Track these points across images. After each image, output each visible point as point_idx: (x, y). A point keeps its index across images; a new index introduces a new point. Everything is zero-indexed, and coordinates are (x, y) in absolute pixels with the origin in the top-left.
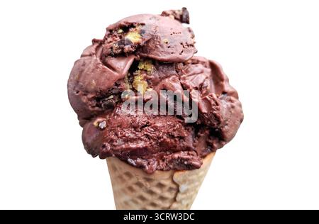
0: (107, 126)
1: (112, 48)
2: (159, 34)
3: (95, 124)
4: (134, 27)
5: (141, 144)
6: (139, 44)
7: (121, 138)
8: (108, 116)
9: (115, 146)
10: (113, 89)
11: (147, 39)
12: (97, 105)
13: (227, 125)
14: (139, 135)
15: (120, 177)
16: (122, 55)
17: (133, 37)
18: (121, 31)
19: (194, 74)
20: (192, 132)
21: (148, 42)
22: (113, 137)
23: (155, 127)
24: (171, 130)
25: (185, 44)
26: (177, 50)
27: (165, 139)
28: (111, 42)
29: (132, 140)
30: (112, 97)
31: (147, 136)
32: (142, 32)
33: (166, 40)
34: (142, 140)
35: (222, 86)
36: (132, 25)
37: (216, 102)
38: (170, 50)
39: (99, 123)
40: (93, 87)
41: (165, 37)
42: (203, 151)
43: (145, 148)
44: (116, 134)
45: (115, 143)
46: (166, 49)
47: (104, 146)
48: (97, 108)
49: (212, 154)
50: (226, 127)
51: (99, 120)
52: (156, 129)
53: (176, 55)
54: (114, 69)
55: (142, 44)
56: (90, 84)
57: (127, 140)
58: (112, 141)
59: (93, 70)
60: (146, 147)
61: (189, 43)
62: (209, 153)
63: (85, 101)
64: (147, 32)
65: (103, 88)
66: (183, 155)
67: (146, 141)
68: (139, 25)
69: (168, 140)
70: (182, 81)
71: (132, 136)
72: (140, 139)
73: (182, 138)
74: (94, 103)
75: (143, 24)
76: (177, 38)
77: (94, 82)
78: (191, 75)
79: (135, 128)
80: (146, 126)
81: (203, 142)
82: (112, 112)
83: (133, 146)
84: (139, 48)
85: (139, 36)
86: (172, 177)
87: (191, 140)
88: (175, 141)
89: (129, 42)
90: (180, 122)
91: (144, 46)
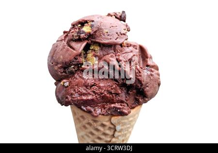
0: (69, 85)
1: (73, 36)
2: (102, 27)
3: (62, 83)
4: (87, 23)
5: (90, 97)
6: (90, 33)
7: (77, 92)
8: (70, 79)
9: (74, 98)
10: (73, 61)
11: (95, 30)
12: (64, 72)
13: (148, 86)
14: (89, 91)
15: (78, 119)
16: (79, 40)
17: (86, 29)
18: (80, 25)
19: (126, 53)
20: (125, 91)
21: (95, 32)
22: (72, 91)
24: (109, 89)
25: (119, 33)
26: (113, 37)
27: (105, 95)
28: (73, 32)
29: (84, 94)
30: (73, 66)
31: (94, 92)
32: (92, 26)
33: (106, 31)
34: (90, 94)
35: (147, 61)
36: (86, 22)
37: (139, 71)
38: (109, 37)
39: (64, 83)
40: (61, 60)
41: (106, 29)
42: (133, 104)
44: (75, 90)
45: (73, 96)
46: (106, 36)
47: (67, 98)
48: (64, 74)
49: (139, 107)
50: (147, 88)
51: (64, 81)
52: (100, 87)
53: (113, 40)
54: (74, 49)
55: (92, 33)
56: (59, 58)
57: (81, 94)
58: (72, 94)
59: (62, 50)
60: (93, 99)
61: (122, 33)
62: (137, 106)
63: (56, 69)
64: (95, 26)
65: (67, 60)
66: (117, 105)
67: (93, 95)
68: (90, 21)
69: (108, 95)
70: (117, 57)
71: (84, 92)
73: (117, 94)
74: (62, 70)
75: (93, 21)
76: (115, 30)
77: (61, 57)
78: (124, 54)
79: (86, 86)
80: (93, 85)
81: (132, 98)
82: (73, 76)
83: (84, 98)
84: (90, 36)
85: (90, 28)
86: (110, 120)
87: (124, 96)
88: (113, 96)
89: (84, 32)
90: (116, 84)
91: (93, 35)
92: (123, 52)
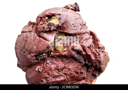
0: (43, 70)
1: (44, 28)
2: (69, 20)
3: (37, 69)
4: (55, 16)
5: (62, 78)
6: (58, 25)
7: (51, 76)
8: (42, 65)
9: (48, 80)
10: (46, 50)
11: (62, 23)
12: (36, 59)
13: (103, 64)
14: (61, 73)
16: (50, 32)
17: (55, 21)
18: (47, 18)
19: (86, 39)
20: (86, 70)
21: (63, 24)
22: (47, 76)
23: (68, 68)
24: (76, 70)
25: (82, 25)
26: (78, 28)
27: (74, 75)
28: (42, 24)
29: (57, 77)
30: (44, 54)
31: (65, 74)
32: (60, 19)
33: (73, 23)
34: (62, 76)
35: (98, 45)
36: (54, 15)
37: (99, 54)
38: (75, 28)
39: (38, 69)
40: (34, 50)
41: (72, 21)
42: (91, 79)
43: (65, 80)
44: (49, 74)
45: (48, 79)
46: (73, 28)
47: (42, 81)
48: (35, 61)
49: (95, 80)
50: (103, 66)
51: (38, 67)
52: (69, 69)
54: (46, 39)
55: (60, 25)
56: (32, 48)
57: (55, 77)
58: (46, 78)
59: (34, 40)
61: (84, 24)
63: (29, 57)
64: (62, 19)
65: (40, 50)
67: (64, 77)
68: (57, 15)
70: (81, 44)
71: (57, 74)
72: (61, 75)
73: (81, 73)
74: (34, 58)
75: (60, 14)
76: (78, 22)
77: (35, 47)
78: (84, 40)
79: (58, 70)
80: (64, 68)
81: (91, 74)
82: (44, 62)
83: (58, 79)
84: (58, 27)
85: (58, 21)
87: (85, 73)
88: (79, 75)
89: (54, 25)
90: (80, 65)
91: (61, 26)
92: (84, 39)
